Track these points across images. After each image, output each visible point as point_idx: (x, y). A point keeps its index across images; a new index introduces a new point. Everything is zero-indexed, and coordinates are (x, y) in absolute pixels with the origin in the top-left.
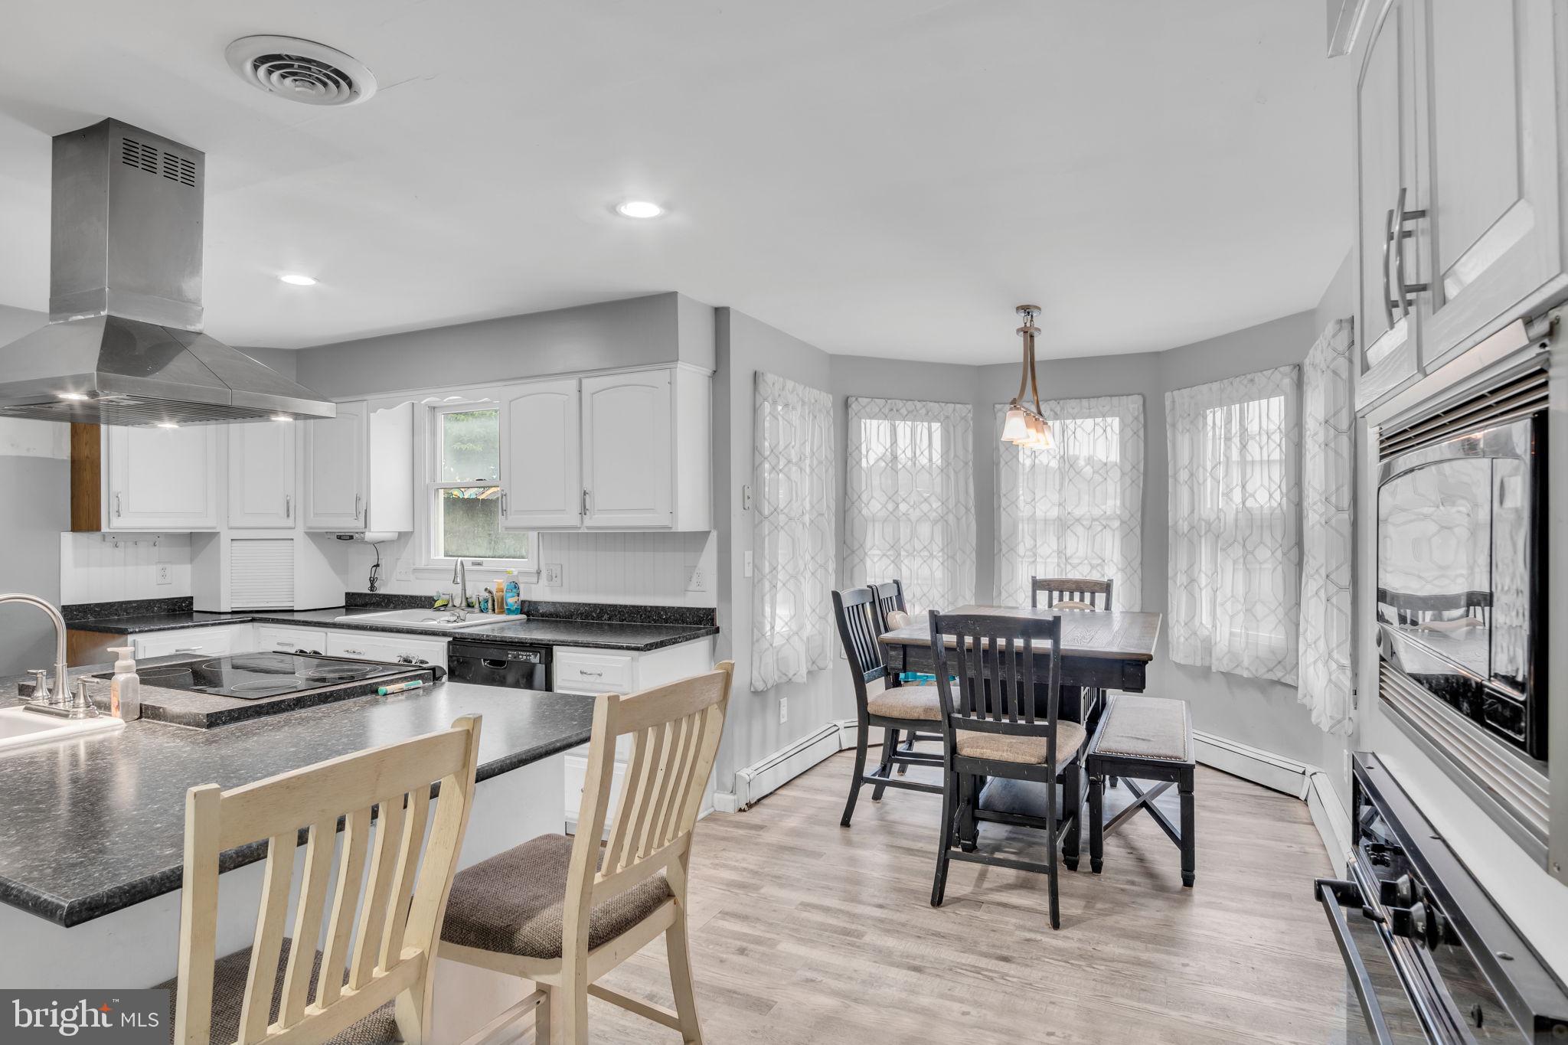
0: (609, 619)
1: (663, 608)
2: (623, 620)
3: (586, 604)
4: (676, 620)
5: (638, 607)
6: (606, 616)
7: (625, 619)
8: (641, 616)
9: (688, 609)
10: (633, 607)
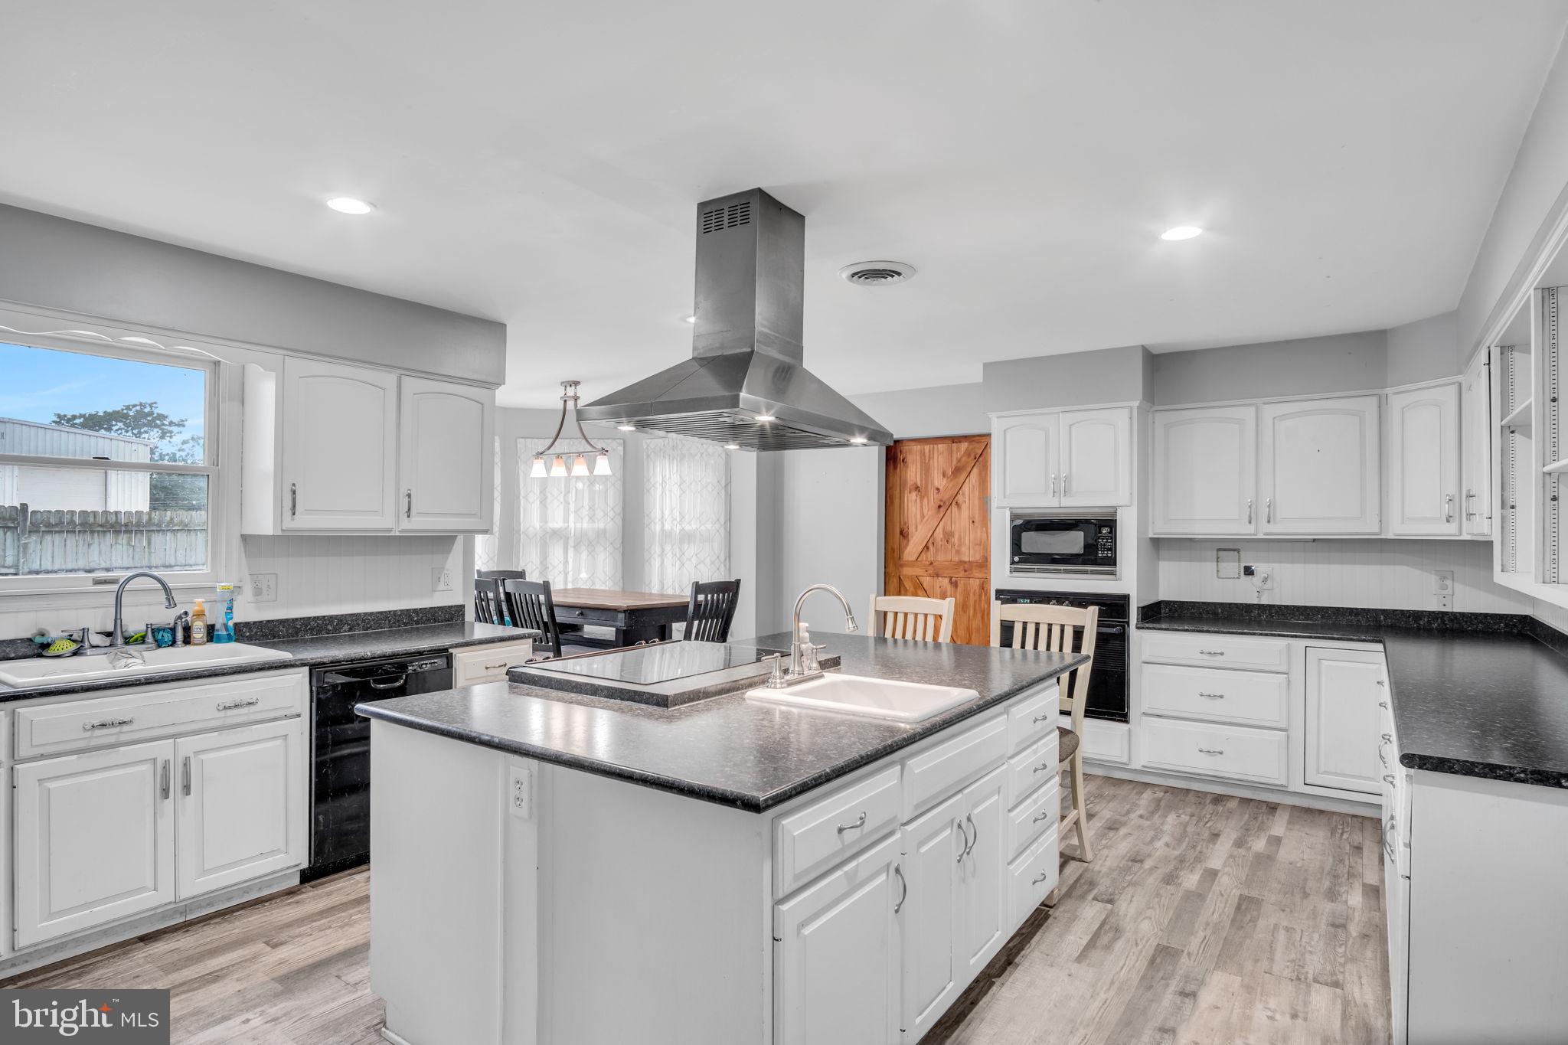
0: (350, 630)
1: (415, 611)
2: (368, 629)
3: (318, 617)
4: (428, 620)
5: (386, 612)
6: (346, 627)
7: (371, 627)
8: (390, 621)
9: (440, 608)
10: (381, 613)
